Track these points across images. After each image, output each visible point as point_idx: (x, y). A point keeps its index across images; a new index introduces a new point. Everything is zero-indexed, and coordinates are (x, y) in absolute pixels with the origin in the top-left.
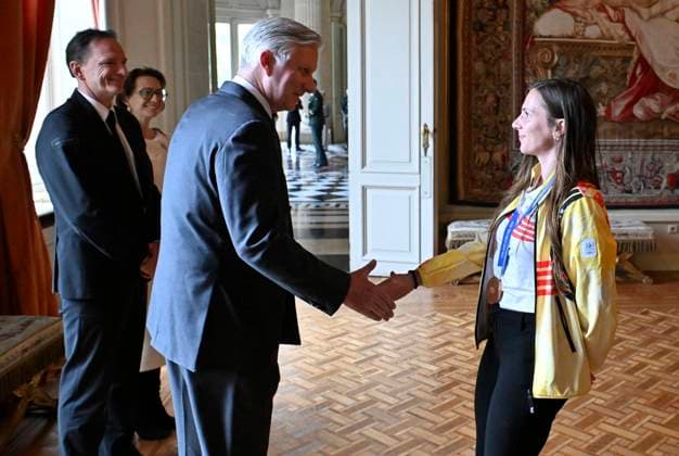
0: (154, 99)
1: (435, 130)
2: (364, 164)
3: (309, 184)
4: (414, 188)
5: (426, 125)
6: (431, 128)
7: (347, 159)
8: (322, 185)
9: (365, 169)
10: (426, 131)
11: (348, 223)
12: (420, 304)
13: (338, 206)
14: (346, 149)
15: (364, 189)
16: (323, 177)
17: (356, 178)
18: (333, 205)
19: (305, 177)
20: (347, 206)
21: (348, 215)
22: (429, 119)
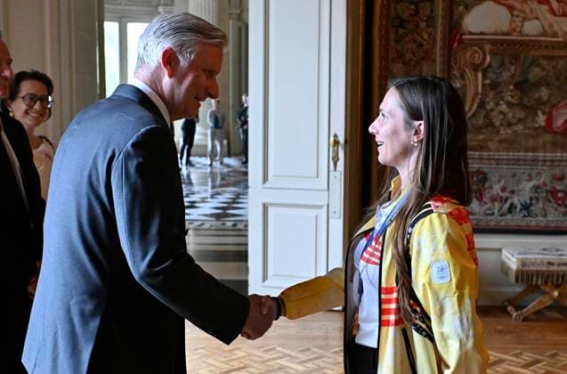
0: (37, 106)
1: (346, 141)
2: (265, 179)
3: (203, 200)
4: (320, 207)
5: (336, 136)
6: (341, 139)
7: (246, 173)
8: (217, 202)
9: (267, 185)
10: (336, 143)
11: (247, 245)
12: (326, 338)
13: (235, 225)
14: (246, 163)
15: (265, 207)
16: (218, 194)
17: (257, 194)
18: (229, 224)
19: (198, 193)
20: (246, 226)
21: (246, 236)
22: (339, 129)
